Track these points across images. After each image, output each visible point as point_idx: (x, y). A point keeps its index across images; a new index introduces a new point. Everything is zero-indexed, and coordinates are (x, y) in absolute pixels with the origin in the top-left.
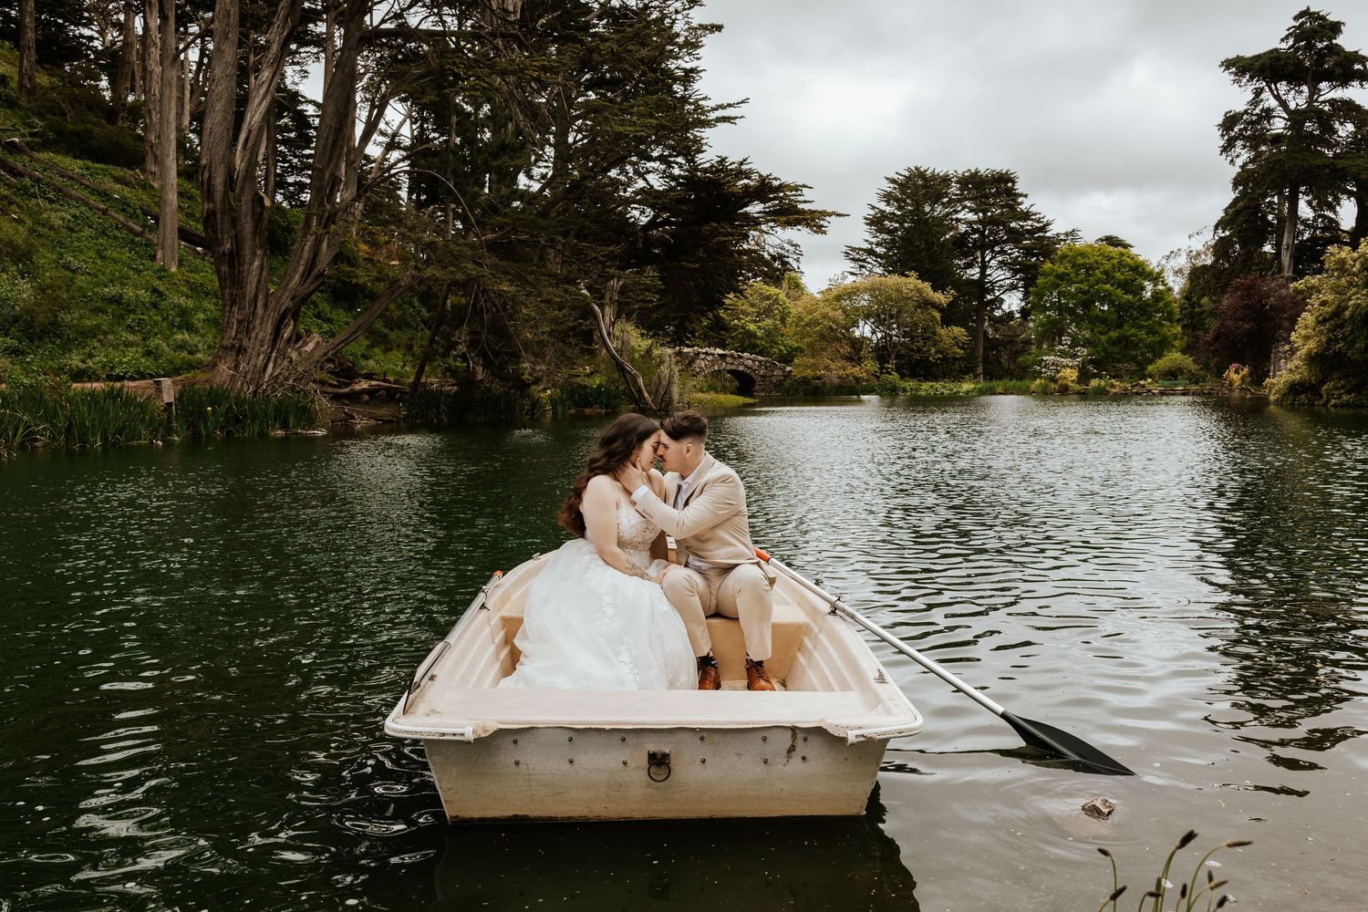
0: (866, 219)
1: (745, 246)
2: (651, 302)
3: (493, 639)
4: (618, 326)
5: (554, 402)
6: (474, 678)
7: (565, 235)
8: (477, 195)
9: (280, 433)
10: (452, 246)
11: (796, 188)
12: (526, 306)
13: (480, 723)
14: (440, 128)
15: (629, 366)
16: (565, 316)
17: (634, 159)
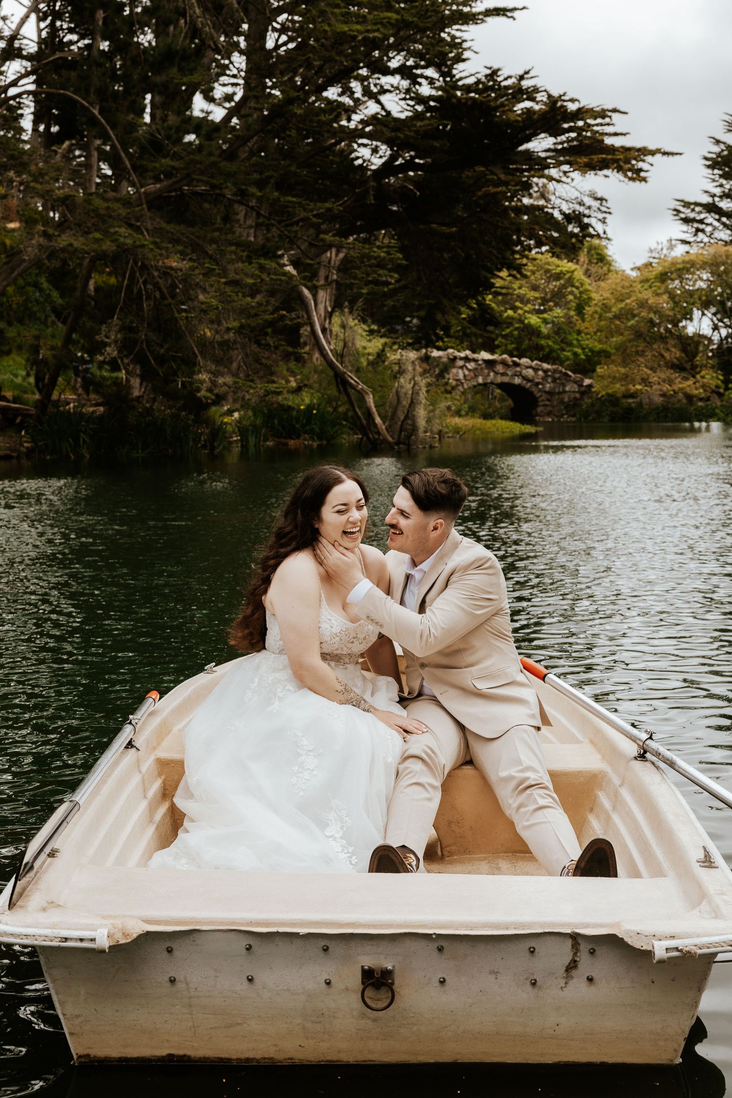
0: (706, 159)
1: (526, 201)
2: (387, 283)
3: (145, 791)
4: (336, 320)
5: (242, 430)
6: (116, 851)
7: (261, 184)
8: (133, 127)
10: (97, 202)
11: (603, 114)
12: (204, 290)
13: (118, 922)
14: (83, 27)
15: (353, 379)
16: (260, 304)
17: (364, 72)
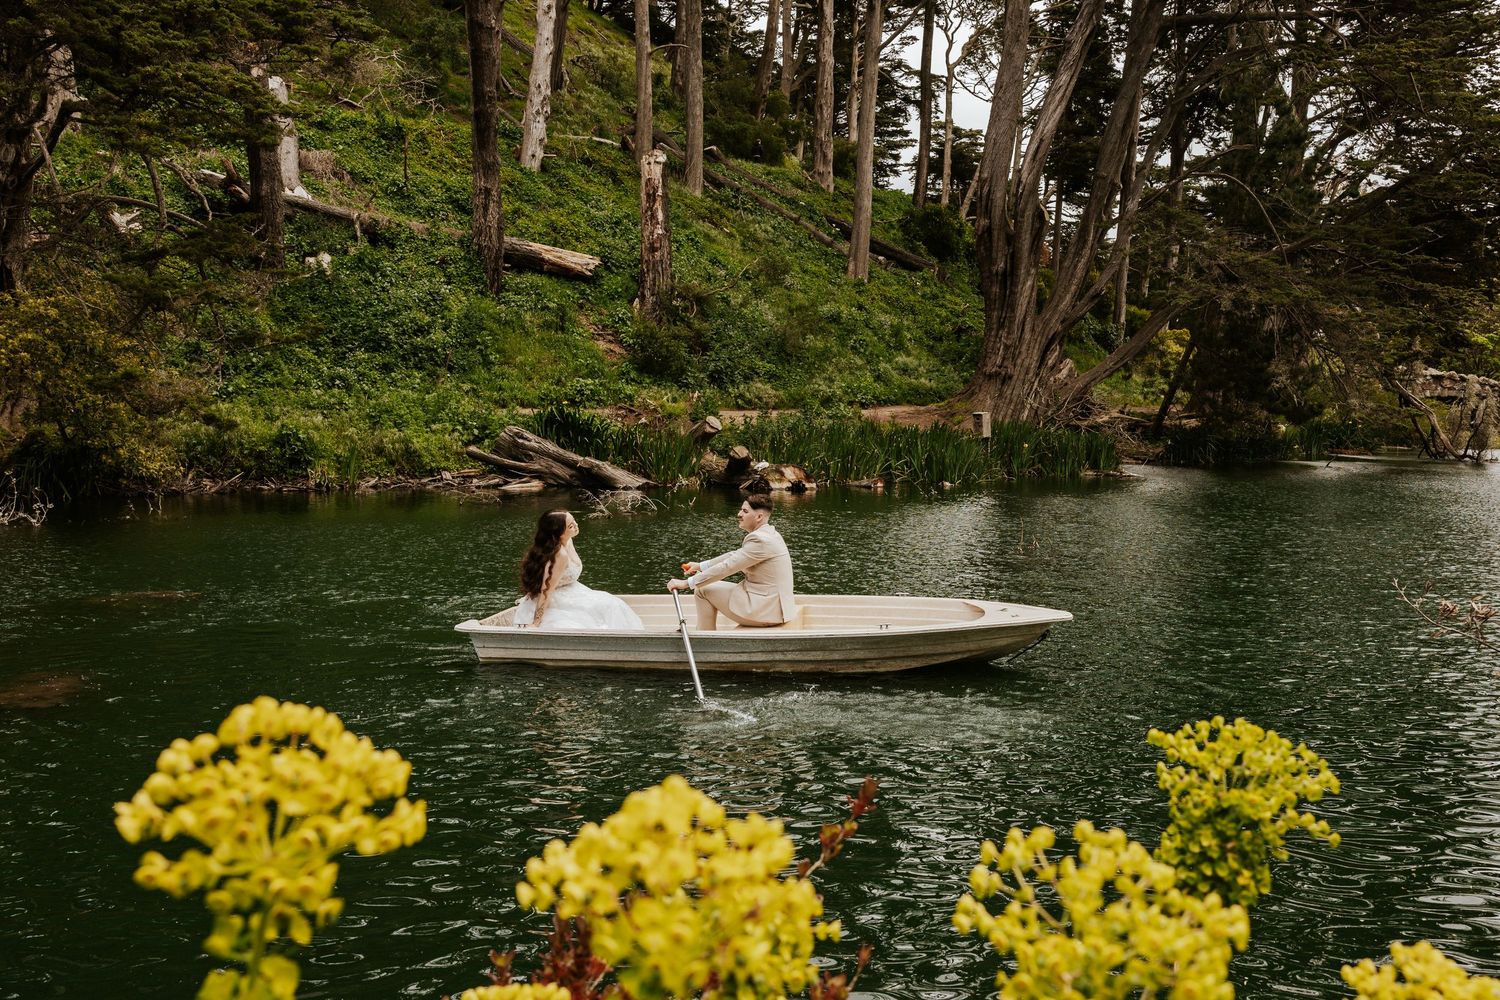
9: (1090, 473)
